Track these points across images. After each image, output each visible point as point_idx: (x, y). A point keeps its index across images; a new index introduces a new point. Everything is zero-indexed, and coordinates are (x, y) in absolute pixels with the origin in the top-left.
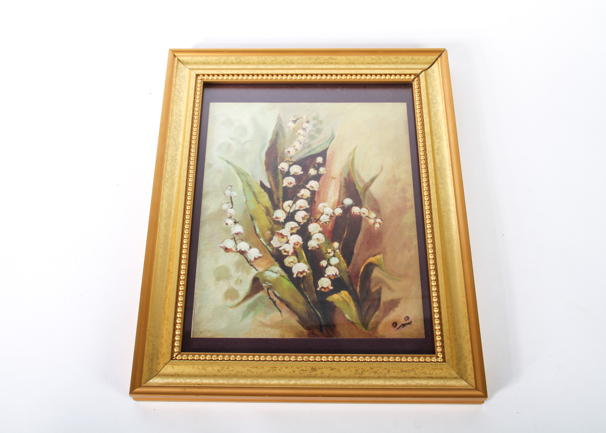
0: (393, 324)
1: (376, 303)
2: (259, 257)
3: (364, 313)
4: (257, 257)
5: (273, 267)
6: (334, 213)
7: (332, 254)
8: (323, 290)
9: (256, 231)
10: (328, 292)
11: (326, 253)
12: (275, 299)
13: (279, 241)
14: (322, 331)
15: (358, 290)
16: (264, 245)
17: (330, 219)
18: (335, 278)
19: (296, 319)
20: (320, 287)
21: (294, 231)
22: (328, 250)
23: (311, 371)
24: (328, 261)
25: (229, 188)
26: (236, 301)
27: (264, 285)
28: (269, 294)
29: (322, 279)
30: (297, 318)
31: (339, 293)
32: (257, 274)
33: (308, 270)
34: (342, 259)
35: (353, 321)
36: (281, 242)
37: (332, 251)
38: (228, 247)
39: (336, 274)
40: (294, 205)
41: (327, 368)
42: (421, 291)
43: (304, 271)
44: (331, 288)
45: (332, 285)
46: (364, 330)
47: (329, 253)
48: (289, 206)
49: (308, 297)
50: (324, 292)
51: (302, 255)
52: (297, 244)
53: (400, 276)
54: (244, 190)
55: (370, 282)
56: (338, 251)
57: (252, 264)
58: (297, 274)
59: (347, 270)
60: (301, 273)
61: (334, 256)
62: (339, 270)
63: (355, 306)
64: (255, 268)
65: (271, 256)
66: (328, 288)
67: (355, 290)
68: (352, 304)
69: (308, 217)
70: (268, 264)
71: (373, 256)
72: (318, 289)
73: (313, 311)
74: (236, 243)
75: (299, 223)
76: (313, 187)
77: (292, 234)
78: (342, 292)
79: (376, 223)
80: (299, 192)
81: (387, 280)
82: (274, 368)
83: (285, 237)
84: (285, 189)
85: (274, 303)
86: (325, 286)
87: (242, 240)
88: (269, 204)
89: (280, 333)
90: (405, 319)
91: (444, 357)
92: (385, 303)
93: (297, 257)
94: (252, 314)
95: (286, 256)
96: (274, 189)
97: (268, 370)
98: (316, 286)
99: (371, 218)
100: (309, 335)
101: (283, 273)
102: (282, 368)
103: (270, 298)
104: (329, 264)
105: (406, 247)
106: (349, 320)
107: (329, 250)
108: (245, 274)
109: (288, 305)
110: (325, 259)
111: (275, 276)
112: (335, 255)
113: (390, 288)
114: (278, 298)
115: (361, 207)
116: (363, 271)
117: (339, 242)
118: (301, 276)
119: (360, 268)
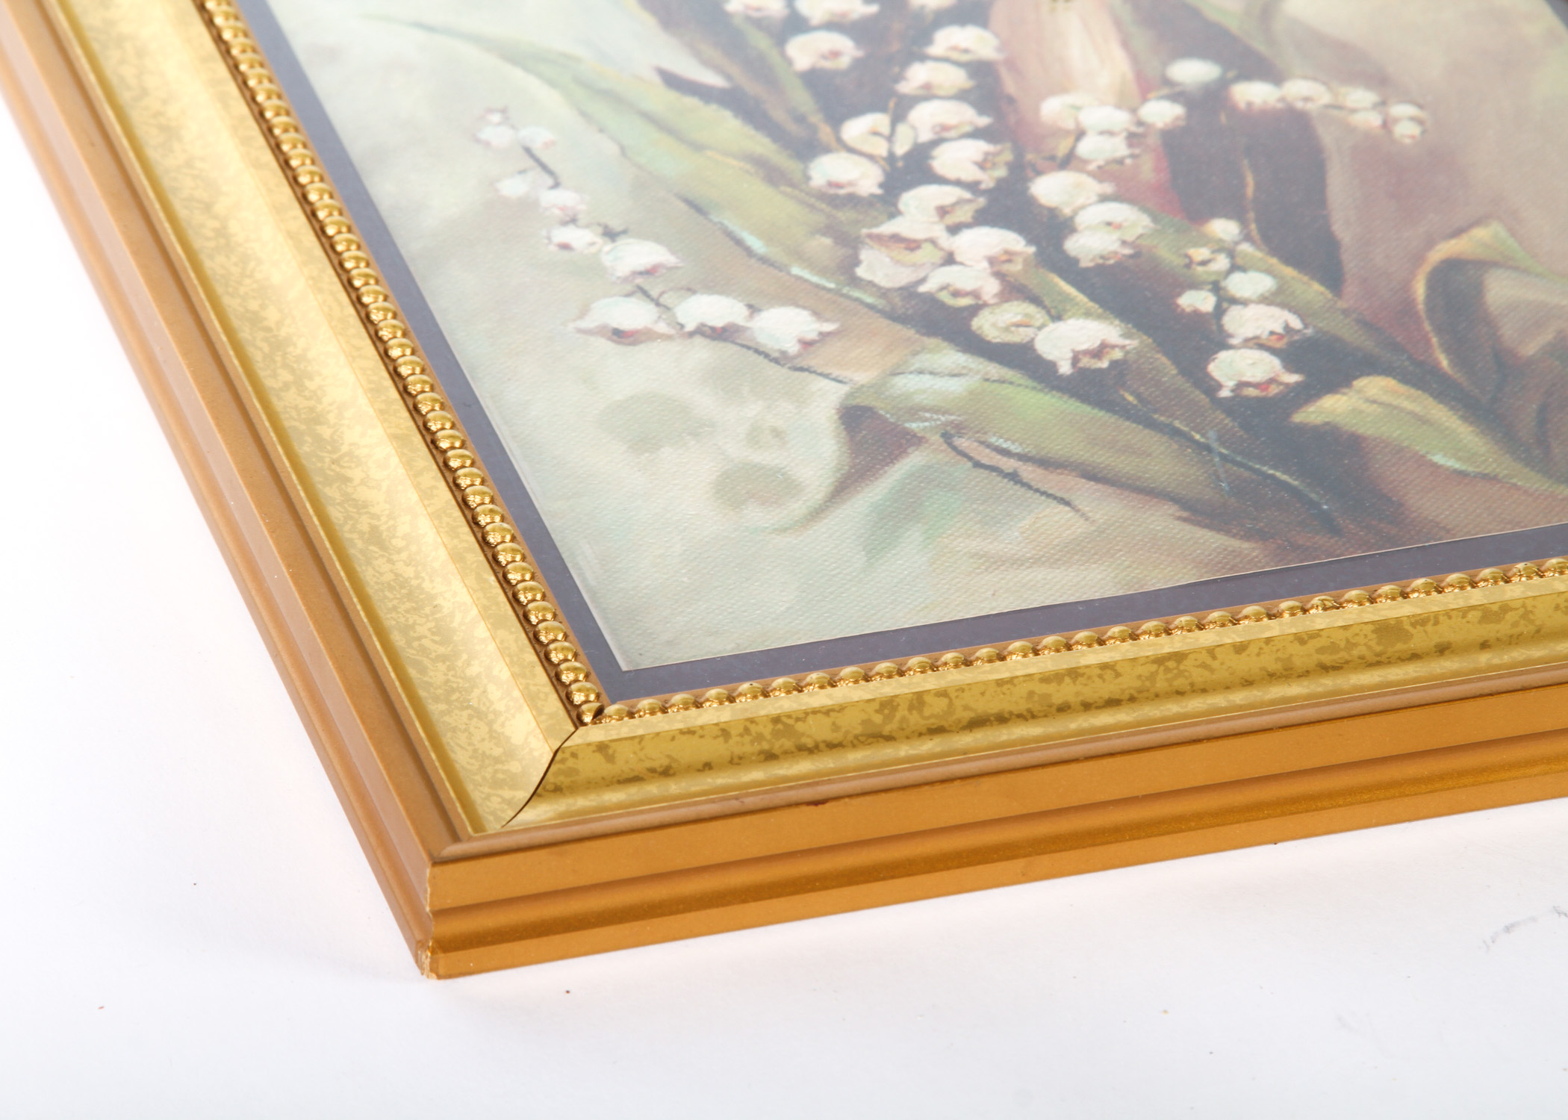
2: (824, 336)
3: (1526, 437)
4: (812, 336)
5: (925, 357)
6: (1141, 124)
7: (1222, 264)
8: (1251, 393)
9: (749, 252)
10: (1282, 396)
11: (1188, 266)
13: (897, 262)
14: (1337, 532)
15: (1444, 364)
16: (829, 290)
17: (1131, 147)
18: (1291, 343)
19: (1172, 515)
20: (1231, 383)
21: (964, 214)
22: (1191, 252)
24: (1217, 288)
25: (496, 118)
26: (798, 508)
27: (913, 427)
28: (963, 454)
29: (1223, 356)
30: (1172, 509)
31: (1345, 390)
32: (850, 395)
33: (1126, 337)
34: (1291, 273)
35: (1487, 471)
37: (1216, 252)
38: (629, 325)
39: (1288, 328)
40: (903, 128)
43: (1106, 346)
44: (1291, 379)
45: (1292, 367)
47: (1204, 264)
48: (876, 133)
49: (1186, 429)
50: (1262, 400)
51: (1062, 294)
52: (1004, 258)
54: (583, 114)
55: (1491, 326)
56: (1246, 247)
57: (802, 363)
58: (1076, 361)
59: (1342, 305)
60: (1096, 354)
61: (1237, 268)
62: (1294, 312)
63: (1464, 418)
64: (826, 376)
65: (886, 322)
66: (1271, 381)
67: (1429, 368)
68: (1441, 414)
69: (1008, 156)
70: (888, 350)
71: (1456, 234)
72: (1224, 393)
73: (1245, 473)
74: (659, 305)
75: (970, 186)
76: (966, 51)
77: (954, 230)
78: (1359, 383)
79: (1399, 120)
80: (899, 78)
83: (927, 246)
84: (813, 79)
85: (1014, 477)
86: (1256, 377)
87: (691, 291)
88: (761, 146)
89: (1112, 575)
93: (1036, 302)
94: (915, 537)
95: (973, 310)
96: (754, 90)
98: (1207, 384)
99: (1355, 111)
101: (994, 371)
103: (978, 465)
104: (1228, 301)
106: (1461, 473)
107: (1200, 253)
108: (787, 405)
109: (1092, 475)
110: (1194, 287)
111: (953, 386)
112: (1239, 261)
114: (1022, 457)
115: (1275, 78)
116: (1429, 297)
117: (1237, 216)
118: (1103, 365)
119: (1408, 288)
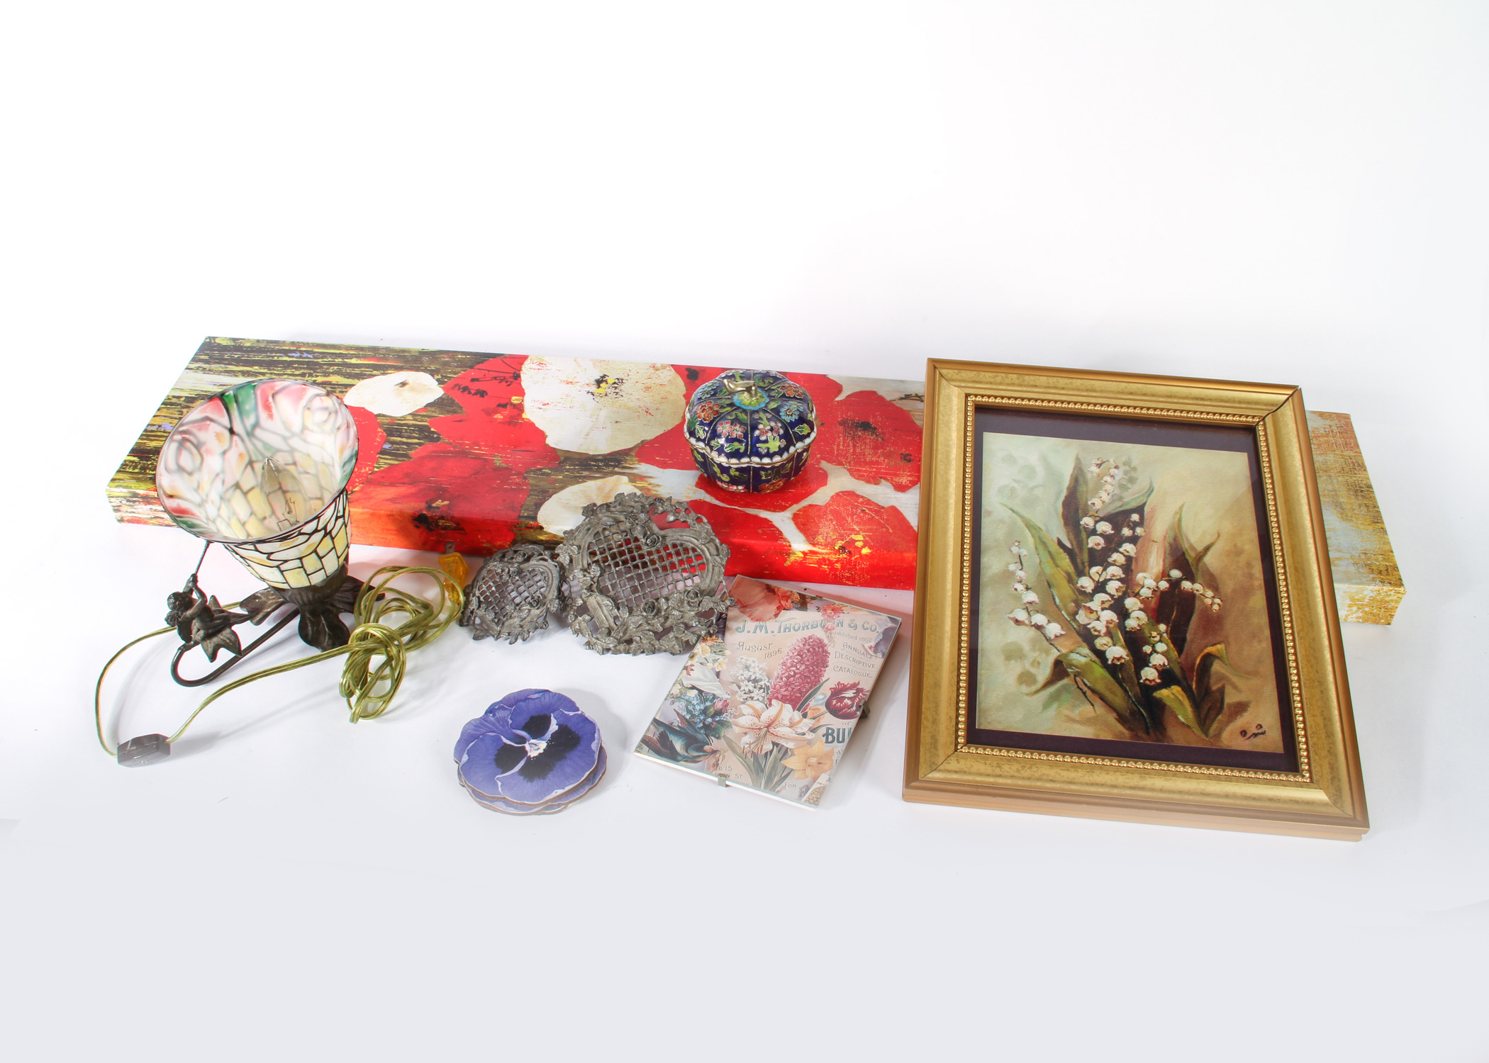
0: (1241, 733)
1: (1219, 705)
2: (1061, 635)
3: (1202, 716)
4: (1058, 634)
5: (1081, 648)
6: (1157, 587)
7: (1158, 638)
8: (1148, 682)
9: (1055, 602)
10: (1154, 686)
11: (1150, 637)
12: (1085, 689)
13: (1086, 616)
14: (1148, 733)
15: (1194, 687)
16: (1067, 620)
17: (1152, 594)
18: (1163, 670)
20: (1144, 678)
21: (1106, 605)
22: (1152, 632)
24: (1153, 647)
25: (1017, 544)
26: (1034, 688)
27: (1069, 670)
28: (1076, 683)
29: (1146, 668)
30: (1115, 715)
31: (1168, 688)
32: (1059, 656)
33: (1127, 656)
34: (1172, 646)
35: (1189, 724)
36: (1090, 619)
37: (1158, 634)
38: (1020, 618)
39: (1164, 664)
40: (1104, 573)
42: (1276, 693)
43: (1121, 657)
44: (1158, 681)
45: (1160, 677)
46: (1203, 736)
47: (1154, 637)
48: (1098, 573)
49: (1128, 690)
50: (1149, 685)
51: (1119, 637)
52: (1110, 622)
53: (1248, 673)
54: (1036, 548)
55: (1209, 678)
56: (1165, 635)
57: (1053, 642)
58: (1113, 660)
59: (1179, 660)
60: (1119, 659)
61: (1160, 641)
62: (1167, 659)
63: (1191, 706)
64: (1056, 648)
65: (1076, 634)
66: (1154, 680)
67: (1190, 687)
68: (1186, 703)
69: (1124, 589)
70: (1073, 644)
71: (1213, 645)
72: (1141, 681)
73: (1136, 709)
74: (1029, 614)
75: (1112, 596)
76: (1128, 552)
77: (1103, 609)
78: (1172, 687)
79: (1215, 603)
80: (1110, 556)
81: (1231, 676)
83: (1095, 613)
84: (1091, 551)
85: (1084, 693)
86: (1151, 678)
87: (1038, 612)
88: (1071, 569)
89: (1094, 731)
90: (1257, 727)
91: (1311, 777)
92: (1230, 706)
93: (1112, 638)
94: (1055, 705)
95: (1097, 637)
96: (1076, 550)
98: (1139, 677)
99: (1207, 597)
100: (1132, 738)
101: (1094, 657)
102: (1099, 774)
103: (1078, 687)
104: (1154, 651)
105: (1254, 637)
106: (1183, 723)
107: (1154, 634)
108: (1044, 655)
109: (1102, 698)
110: (1148, 644)
111: (1083, 660)
112: (1162, 639)
113: (1235, 687)
114: (1089, 688)
115: (1193, 581)
116: (1199, 664)
117: (1167, 624)
118: (1119, 663)
119: (1195, 659)
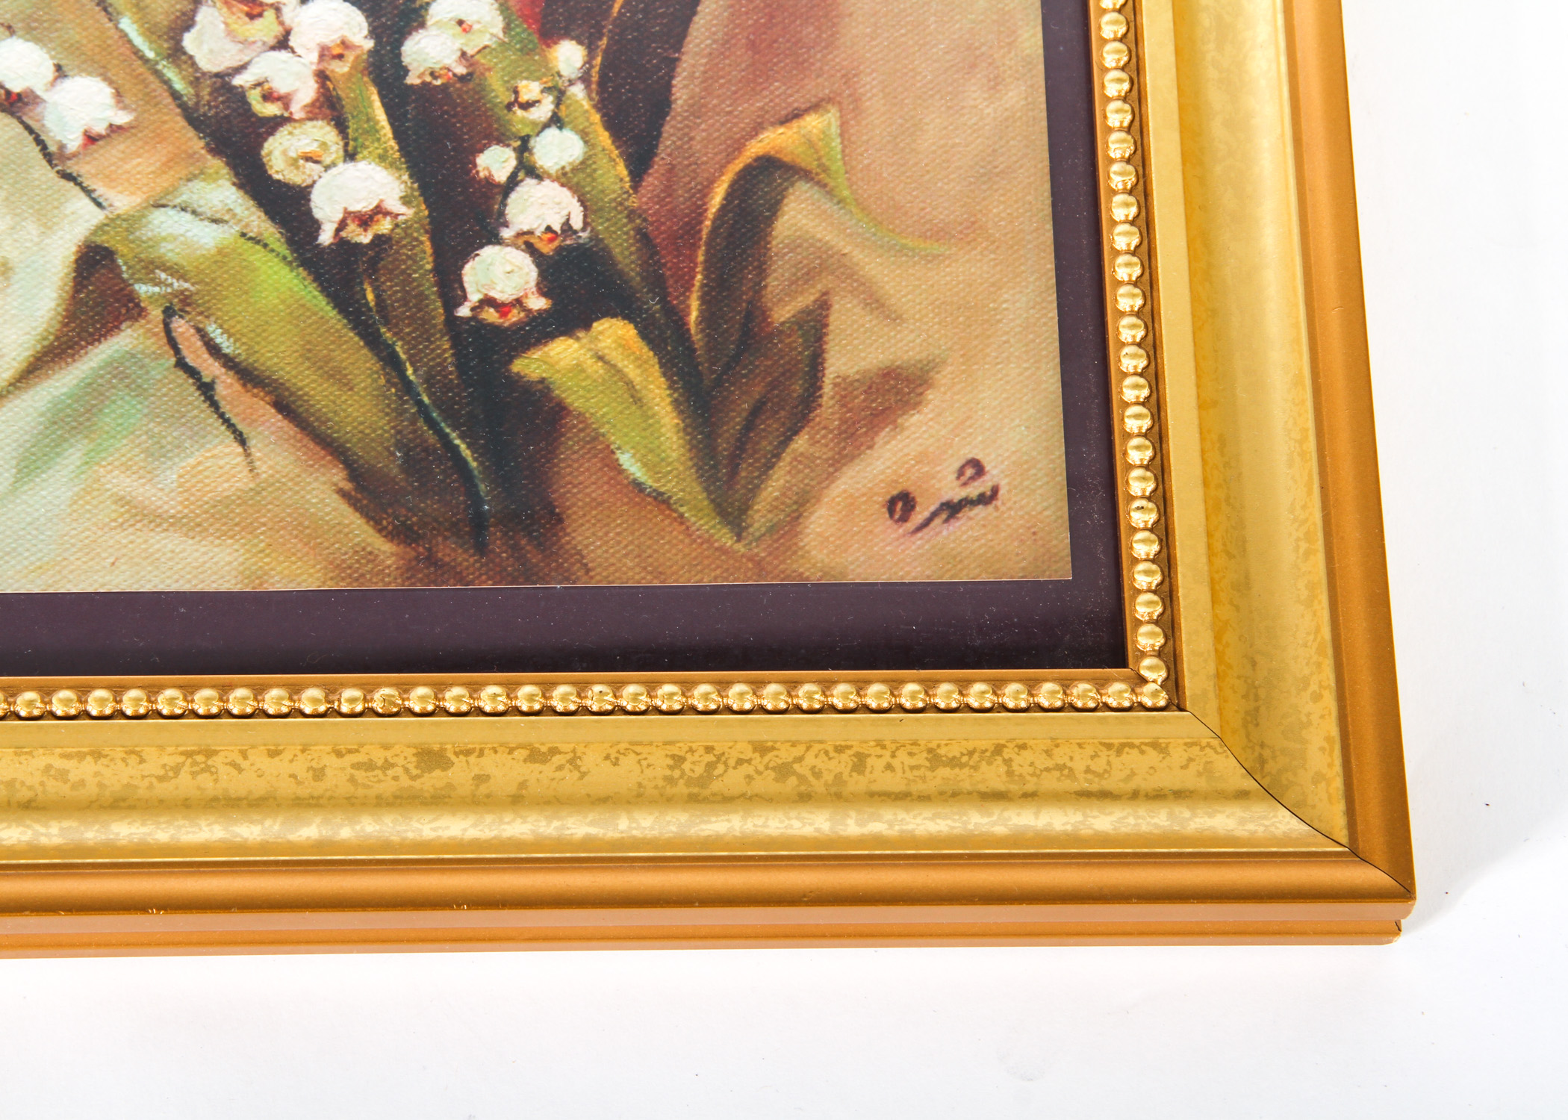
0: (891, 505)
1: (798, 388)
2: (114, 129)
3: (724, 446)
4: (100, 128)
5: (197, 185)
7: (544, 111)
8: (491, 315)
10: (518, 327)
11: (509, 107)
12: (211, 369)
13: (230, 33)
14: (481, 548)
15: (694, 315)
16: (145, 60)
18: (559, 250)
19: (335, 485)
20: (474, 297)
22: (522, 84)
23: (417, 767)
24: (524, 148)
27: (143, 290)
28: (172, 343)
29: (488, 252)
30: (338, 475)
31: (581, 334)
32: (100, 228)
33: (406, 201)
34: (604, 138)
35: (663, 490)
36: (245, 43)
37: (547, 90)
39: (567, 227)
41: (510, 753)
42: (1054, 313)
43: (379, 211)
44: (538, 303)
45: (545, 287)
46: (725, 538)
47: (526, 106)
49: (403, 357)
50: (495, 328)
51: (370, 119)
52: (337, 51)
53: (939, 233)
55: (762, 271)
56: (578, 91)
57: (73, 167)
58: (342, 225)
59: (633, 202)
60: (365, 220)
61: (556, 121)
62: (582, 202)
63: (676, 403)
64: (88, 192)
65: (182, 122)
66: (518, 302)
67: (676, 318)
68: (658, 393)
70: (168, 165)
71: (785, 121)
72: (464, 311)
73: (431, 437)
78: (598, 326)
81: (858, 255)
82: (200, 758)
83: (270, 14)
85: (207, 389)
86: (504, 293)
89: (241, 560)
90: (961, 472)
91: (1174, 683)
92: (846, 388)
93: (341, 126)
94: (74, 455)
95: (275, 124)
97: (164, 766)
98: (451, 289)
100: (409, 570)
101: (257, 221)
102: (245, 757)
103: (181, 364)
104: (527, 169)
105: (973, 66)
106: (638, 486)
107: (530, 89)
108: (32, 229)
109: (287, 405)
110: (502, 140)
111: (207, 237)
112: (562, 114)
113: (875, 303)
114: (229, 362)
116: (723, 209)
117: (589, 42)
118: (365, 238)
119: (706, 191)
